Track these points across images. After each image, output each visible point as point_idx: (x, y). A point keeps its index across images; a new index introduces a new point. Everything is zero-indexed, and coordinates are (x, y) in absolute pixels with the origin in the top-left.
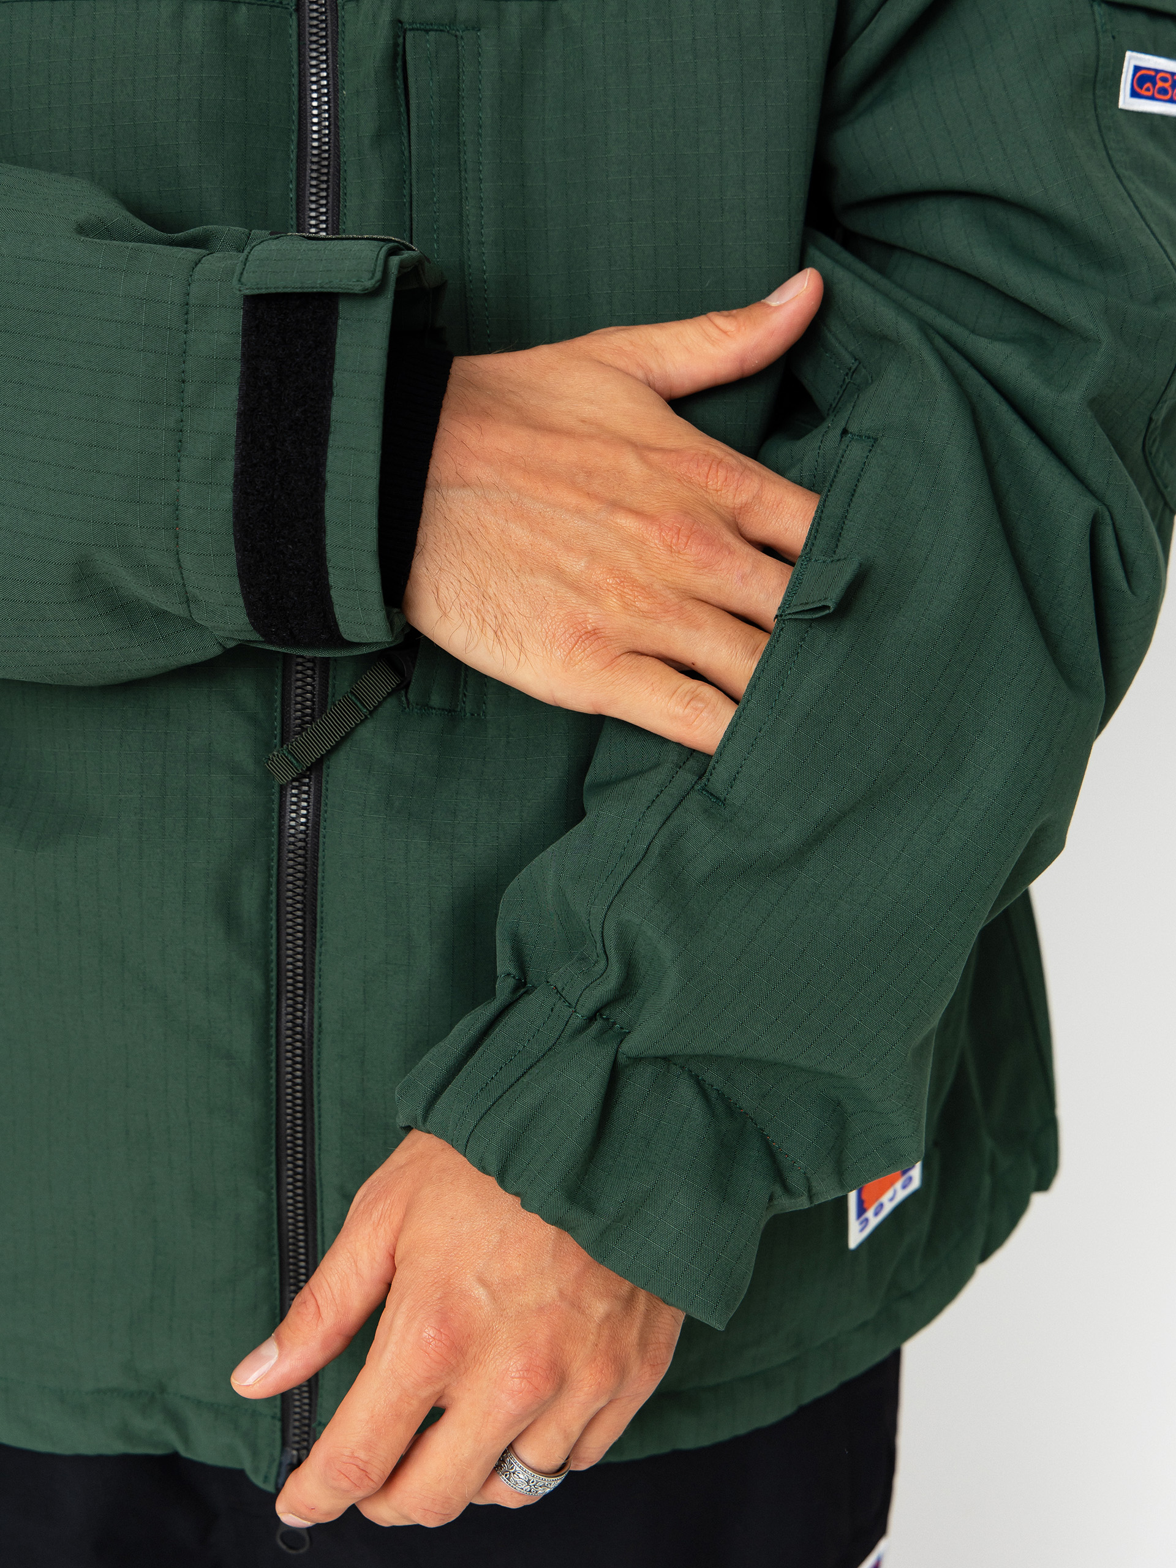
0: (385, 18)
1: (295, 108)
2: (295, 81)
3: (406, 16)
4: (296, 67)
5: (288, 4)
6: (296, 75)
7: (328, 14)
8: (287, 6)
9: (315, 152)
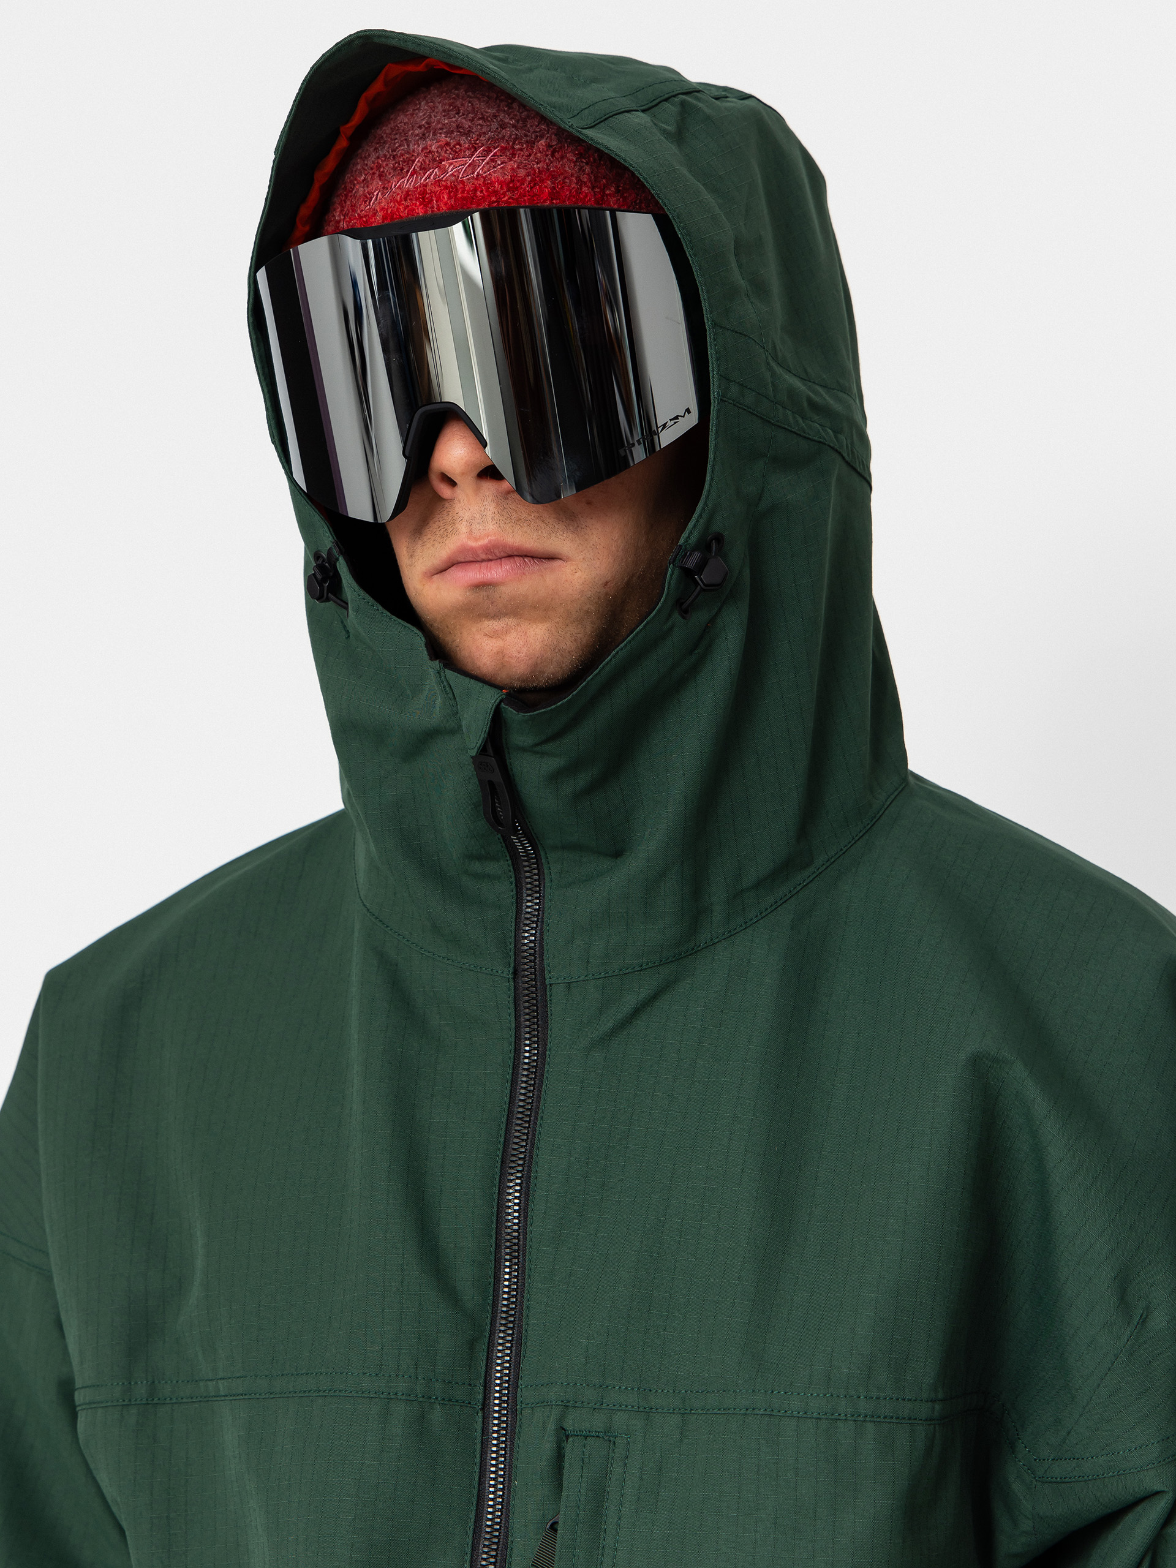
0: (551, 1426)
1: (475, 1491)
2: (477, 1469)
3: (569, 1425)
4: (478, 1457)
5: (476, 1404)
6: (478, 1464)
7: (509, 1416)
8: (474, 1406)
9: (488, 1530)
